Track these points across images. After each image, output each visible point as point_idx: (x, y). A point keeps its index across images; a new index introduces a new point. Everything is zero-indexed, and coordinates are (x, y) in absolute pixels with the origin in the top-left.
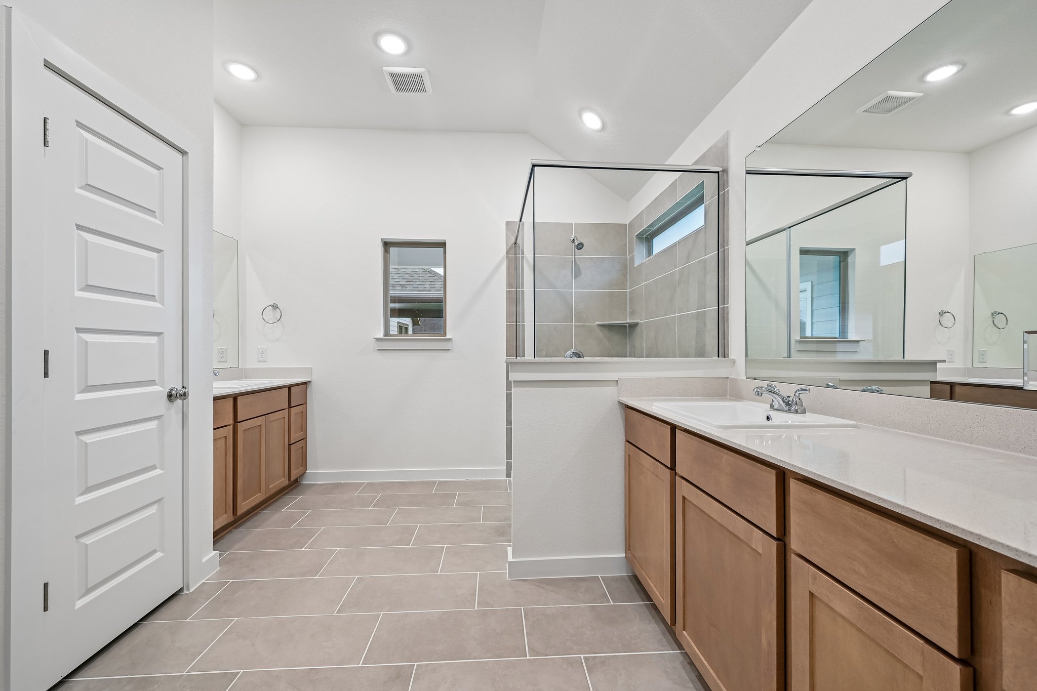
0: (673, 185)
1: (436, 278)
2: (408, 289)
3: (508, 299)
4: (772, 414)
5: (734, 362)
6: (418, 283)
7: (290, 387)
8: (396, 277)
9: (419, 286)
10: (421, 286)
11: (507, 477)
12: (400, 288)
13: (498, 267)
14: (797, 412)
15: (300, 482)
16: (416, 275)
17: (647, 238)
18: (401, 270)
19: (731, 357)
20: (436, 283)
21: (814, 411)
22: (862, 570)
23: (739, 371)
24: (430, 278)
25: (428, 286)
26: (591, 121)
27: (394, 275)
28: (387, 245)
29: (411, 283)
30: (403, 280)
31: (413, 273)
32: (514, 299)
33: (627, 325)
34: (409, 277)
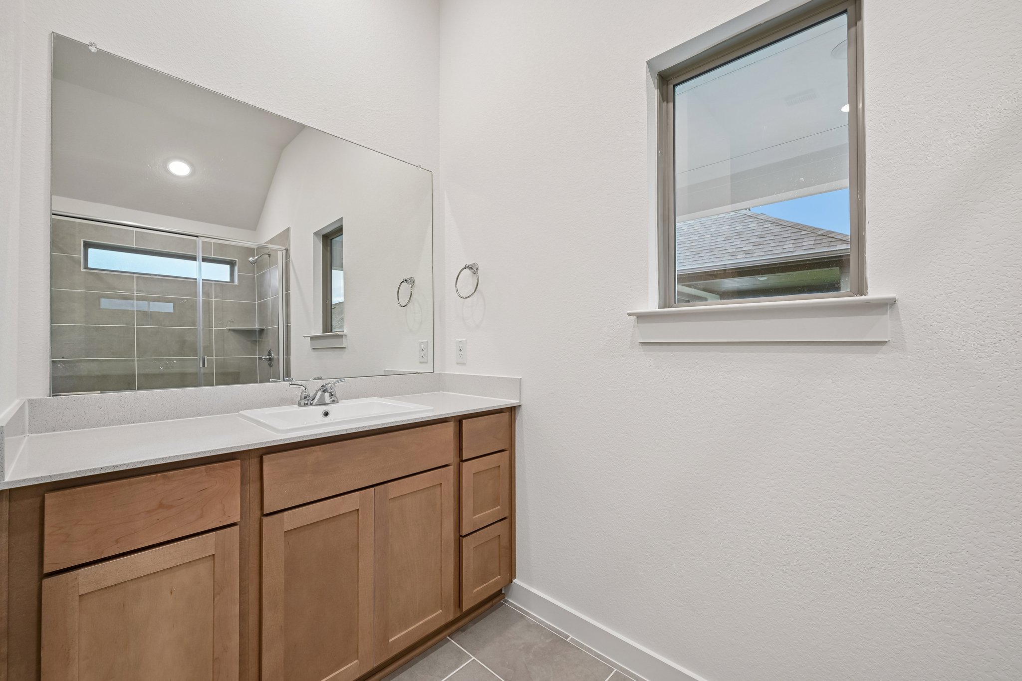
1: (803, 233)
2: (756, 255)
6: (772, 245)
7: (459, 420)
8: (739, 243)
9: (775, 248)
10: (777, 248)
12: (743, 256)
15: (504, 595)
16: (770, 235)
18: (746, 233)
20: (805, 240)
24: (793, 235)
25: (791, 246)
27: (735, 240)
29: (761, 247)
30: (749, 245)
31: (763, 233)
34: (758, 240)
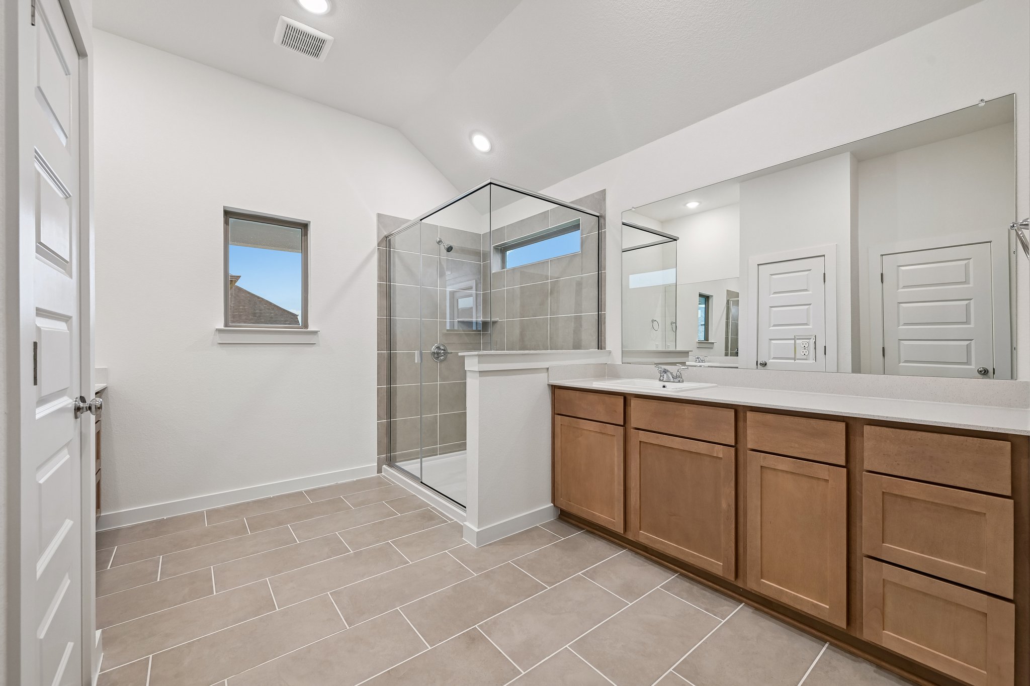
0: (545, 215)
3: (379, 292)
4: (666, 384)
5: (610, 352)
11: (378, 473)
13: (368, 259)
14: (679, 382)
17: (501, 249)
19: (607, 349)
21: (690, 381)
22: (796, 445)
23: (617, 359)
26: (481, 143)
28: (228, 214)
32: (387, 293)
33: (481, 322)
